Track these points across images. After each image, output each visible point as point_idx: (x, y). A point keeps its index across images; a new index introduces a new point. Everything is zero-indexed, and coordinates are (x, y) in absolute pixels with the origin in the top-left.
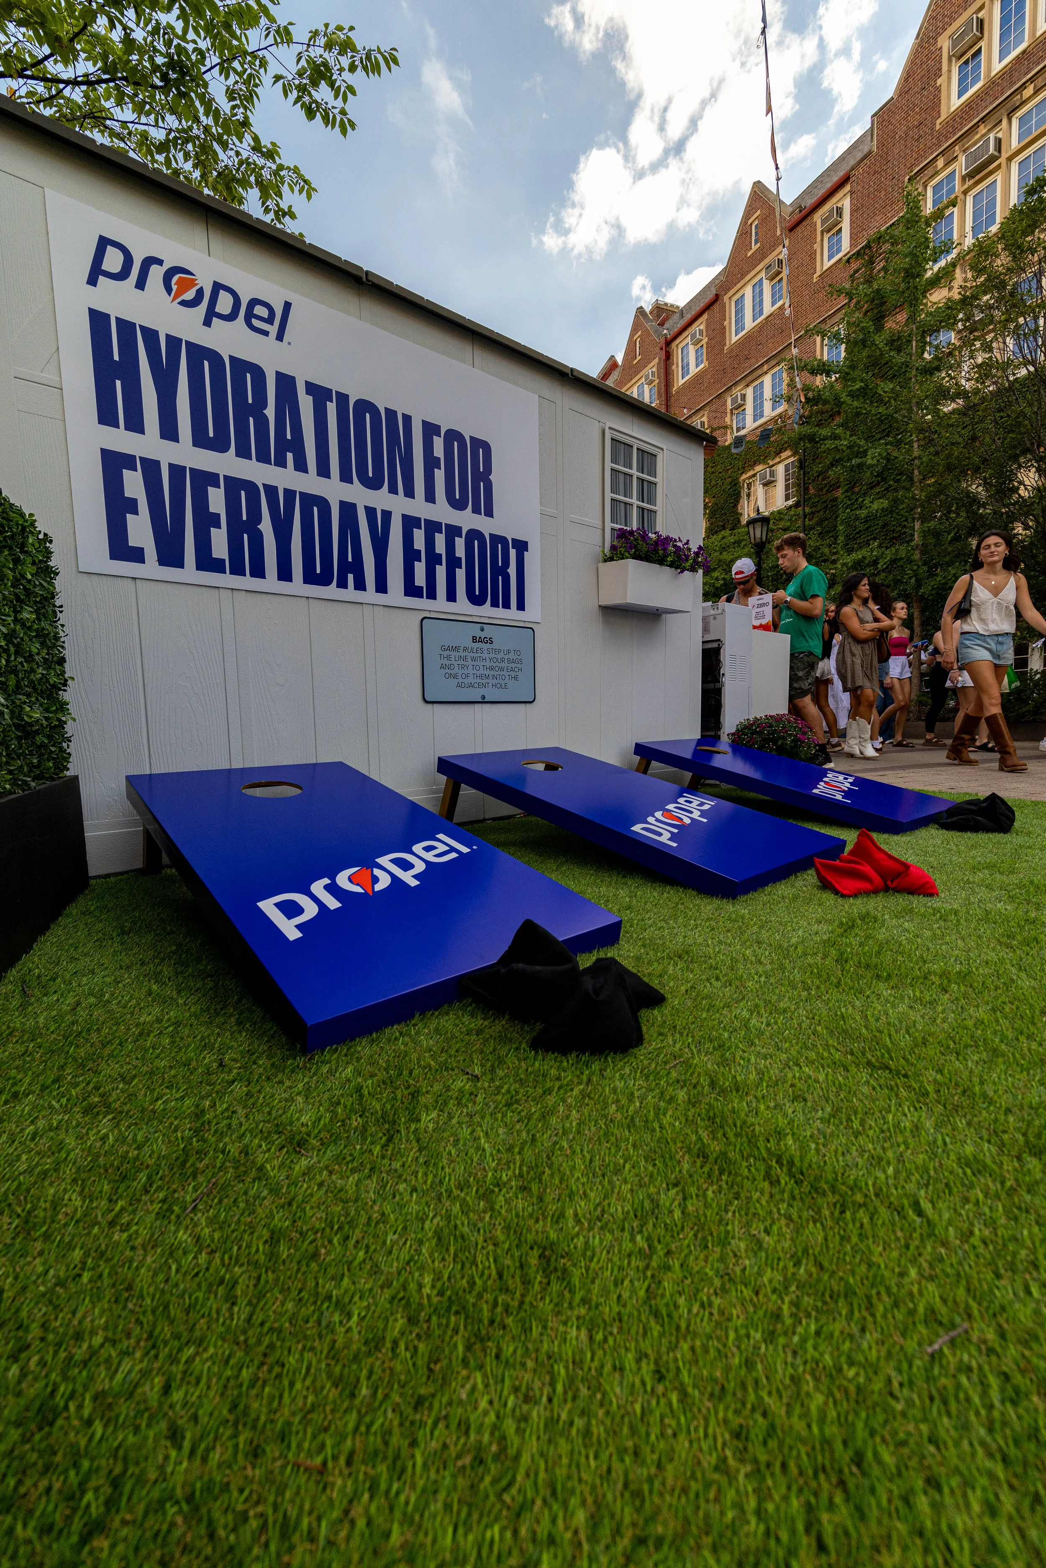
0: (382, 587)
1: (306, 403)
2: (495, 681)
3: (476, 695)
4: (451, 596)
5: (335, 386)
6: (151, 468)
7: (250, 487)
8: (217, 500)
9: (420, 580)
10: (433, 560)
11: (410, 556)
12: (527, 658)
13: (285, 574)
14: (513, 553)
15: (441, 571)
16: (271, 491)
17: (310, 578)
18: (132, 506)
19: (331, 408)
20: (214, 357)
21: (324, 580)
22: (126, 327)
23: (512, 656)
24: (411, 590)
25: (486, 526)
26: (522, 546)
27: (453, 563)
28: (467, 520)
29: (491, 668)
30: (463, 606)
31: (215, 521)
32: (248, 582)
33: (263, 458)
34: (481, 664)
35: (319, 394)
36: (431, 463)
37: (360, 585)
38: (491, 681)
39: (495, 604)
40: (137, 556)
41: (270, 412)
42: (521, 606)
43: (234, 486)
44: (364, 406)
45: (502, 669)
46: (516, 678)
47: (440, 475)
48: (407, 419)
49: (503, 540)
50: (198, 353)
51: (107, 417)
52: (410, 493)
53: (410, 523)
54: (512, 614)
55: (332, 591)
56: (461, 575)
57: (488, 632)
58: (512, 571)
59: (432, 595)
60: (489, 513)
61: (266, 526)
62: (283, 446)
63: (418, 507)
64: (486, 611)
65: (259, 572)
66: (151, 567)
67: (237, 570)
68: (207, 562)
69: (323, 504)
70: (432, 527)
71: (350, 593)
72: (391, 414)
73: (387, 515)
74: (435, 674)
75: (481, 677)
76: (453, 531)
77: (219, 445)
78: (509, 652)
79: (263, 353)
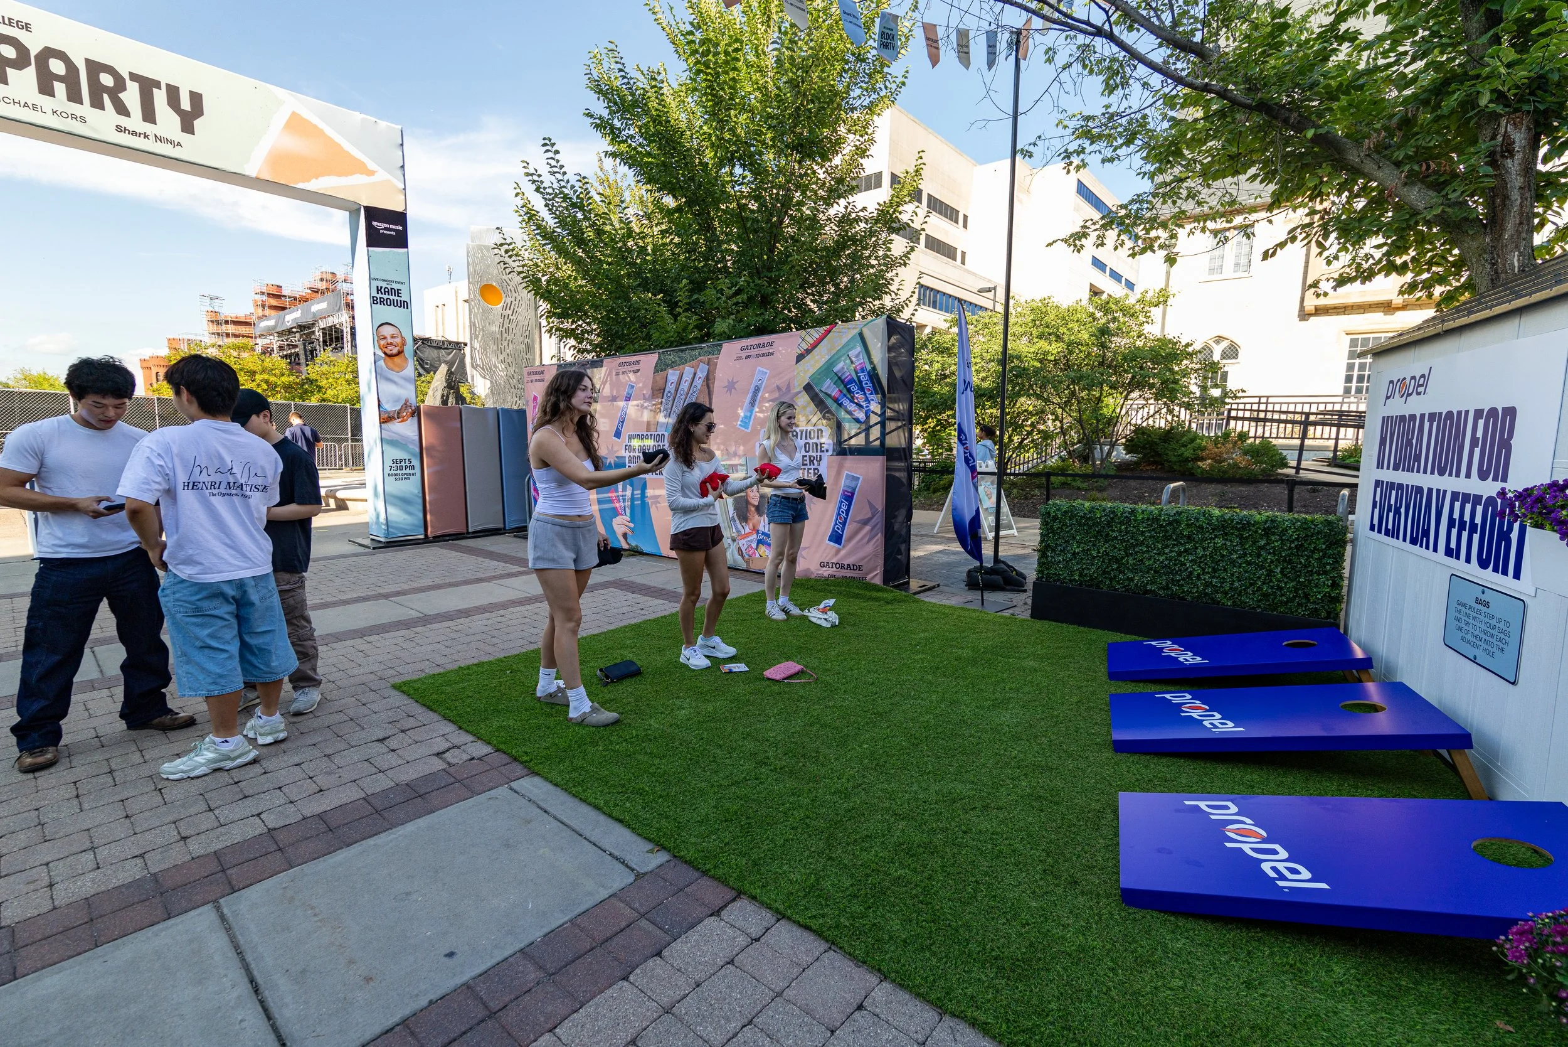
0: (1436, 547)
1: (1427, 428)
2: (1486, 647)
3: (1473, 654)
4: (1469, 558)
7: (1403, 488)
8: (1394, 497)
9: (1454, 541)
10: (1462, 526)
11: (1452, 523)
12: (1514, 632)
13: (1405, 537)
15: (1464, 536)
16: (1408, 488)
17: (1413, 541)
19: (1435, 425)
20: (1405, 419)
21: (1416, 541)
23: (1502, 625)
24: (1449, 551)
27: (1474, 528)
29: (1485, 632)
30: (1475, 567)
31: (1391, 508)
32: (1395, 542)
33: (1409, 468)
34: (1479, 625)
35: (1431, 419)
36: (1474, 442)
37: (1428, 546)
38: (1482, 644)
39: (1496, 569)
41: (1414, 441)
42: (1517, 576)
43: (1398, 487)
45: (1492, 636)
46: (1502, 650)
47: (1477, 451)
48: (1467, 415)
50: (1401, 420)
51: (1380, 465)
52: (1458, 472)
53: (1454, 497)
54: (1510, 582)
55: (1418, 549)
56: (1476, 538)
57: (1488, 596)
58: (1514, 536)
59: (1458, 556)
60: (1505, 477)
61: (1404, 510)
62: (1416, 458)
63: (1462, 483)
64: (1488, 576)
66: (1376, 534)
67: (1393, 535)
68: (1387, 531)
69: (1422, 492)
70: (1466, 498)
71: (1424, 552)
72: (1459, 414)
73: (1444, 494)
74: (1451, 623)
75: (1476, 636)
76: (1477, 501)
77: (1399, 467)
78: (1500, 621)
79: (1416, 406)
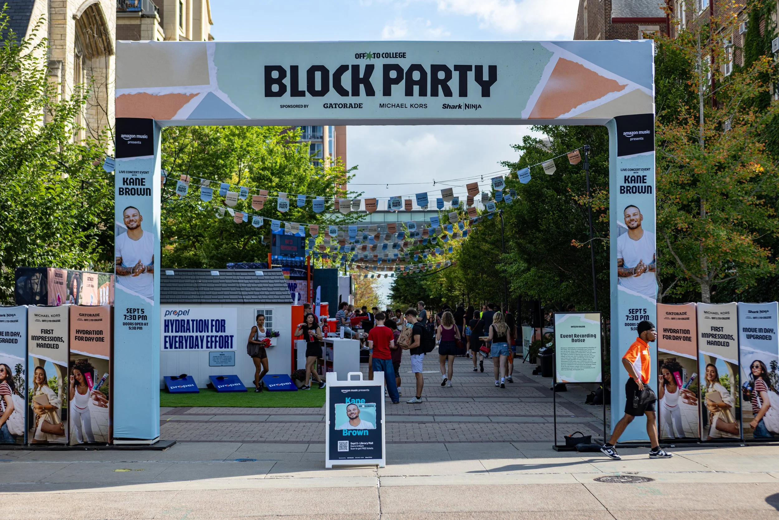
0: (202, 347)
1: (191, 323)
3: (220, 365)
4: (216, 347)
5: (195, 319)
6: (170, 337)
7: (182, 337)
8: (177, 339)
9: (209, 345)
10: (212, 342)
11: (207, 342)
12: (233, 357)
13: (186, 348)
14: (230, 338)
15: (213, 344)
16: (185, 336)
17: (190, 348)
18: (167, 342)
19: (195, 322)
20: (178, 320)
21: (192, 348)
22: (168, 320)
23: (229, 357)
24: (207, 347)
25: (223, 334)
26: (232, 337)
27: (216, 342)
28: (219, 334)
29: (224, 360)
30: (218, 349)
31: (177, 342)
32: (181, 349)
33: (184, 332)
34: (222, 359)
35: (193, 321)
36: (212, 326)
37: (198, 348)
38: (224, 362)
39: (225, 348)
40: (167, 348)
41: (186, 326)
42: (232, 347)
43: (180, 337)
44: (201, 320)
45: (227, 360)
46: (230, 361)
47: (214, 328)
48: (208, 320)
49: (228, 336)
50: (176, 320)
51: (165, 332)
52: (208, 332)
53: (208, 337)
54: (230, 349)
55: (194, 349)
56: (218, 343)
57: (224, 353)
58: (230, 341)
59: (211, 347)
60: (224, 331)
61: (184, 342)
62: (187, 329)
63: (210, 334)
64: (223, 349)
65: (182, 348)
66: (169, 349)
67: (179, 348)
68: (176, 348)
69: (193, 337)
70: (212, 337)
71: (197, 349)
72: (205, 320)
73: (203, 336)
74: (212, 361)
75: (222, 361)
76: (216, 337)
77: (178, 332)
79: (185, 318)
